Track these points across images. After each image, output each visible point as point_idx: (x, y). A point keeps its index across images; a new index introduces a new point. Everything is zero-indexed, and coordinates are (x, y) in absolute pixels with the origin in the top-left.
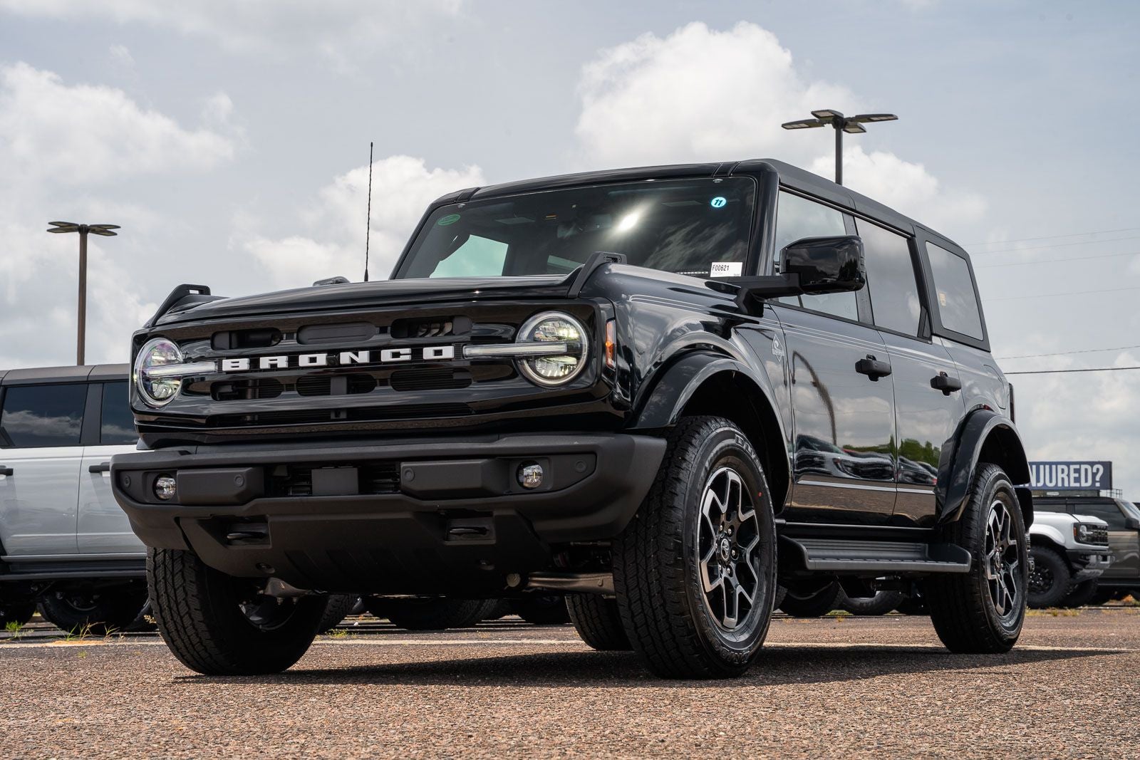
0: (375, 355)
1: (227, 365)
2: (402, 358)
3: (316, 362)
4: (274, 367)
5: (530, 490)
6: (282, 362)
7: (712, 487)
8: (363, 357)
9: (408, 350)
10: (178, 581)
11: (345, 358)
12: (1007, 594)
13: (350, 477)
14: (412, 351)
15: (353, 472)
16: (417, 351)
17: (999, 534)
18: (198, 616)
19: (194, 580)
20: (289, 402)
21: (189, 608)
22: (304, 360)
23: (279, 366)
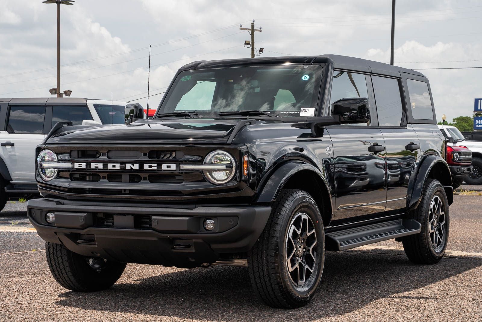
0: (141, 167)
1: (77, 165)
2: (153, 168)
3: (115, 167)
4: (97, 168)
5: (209, 231)
6: (100, 166)
7: (294, 224)
8: (136, 167)
9: (156, 165)
10: (59, 254)
11: (128, 166)
12: (439, 237)
13: (130, 221)
14: (157, 165)
15: (131, 218)
16: (159, 166)
17: (436, 211)
18: (68, 269)
19: (66, 254)
20: (104, 184)
21: (64, 266)
22: (110, 166)
23: (99, 168)
